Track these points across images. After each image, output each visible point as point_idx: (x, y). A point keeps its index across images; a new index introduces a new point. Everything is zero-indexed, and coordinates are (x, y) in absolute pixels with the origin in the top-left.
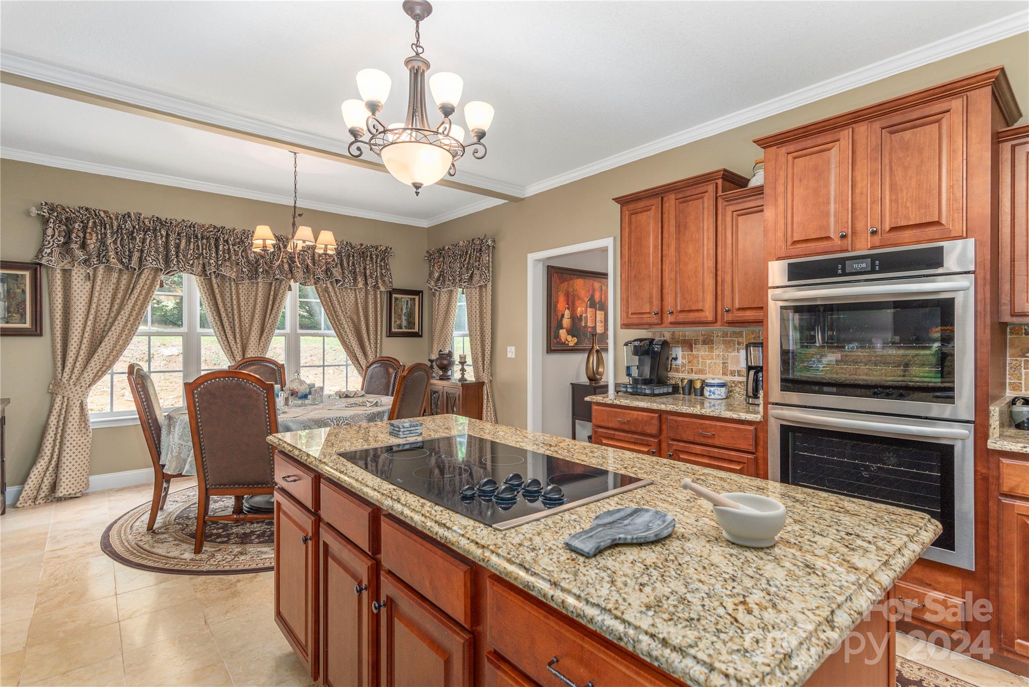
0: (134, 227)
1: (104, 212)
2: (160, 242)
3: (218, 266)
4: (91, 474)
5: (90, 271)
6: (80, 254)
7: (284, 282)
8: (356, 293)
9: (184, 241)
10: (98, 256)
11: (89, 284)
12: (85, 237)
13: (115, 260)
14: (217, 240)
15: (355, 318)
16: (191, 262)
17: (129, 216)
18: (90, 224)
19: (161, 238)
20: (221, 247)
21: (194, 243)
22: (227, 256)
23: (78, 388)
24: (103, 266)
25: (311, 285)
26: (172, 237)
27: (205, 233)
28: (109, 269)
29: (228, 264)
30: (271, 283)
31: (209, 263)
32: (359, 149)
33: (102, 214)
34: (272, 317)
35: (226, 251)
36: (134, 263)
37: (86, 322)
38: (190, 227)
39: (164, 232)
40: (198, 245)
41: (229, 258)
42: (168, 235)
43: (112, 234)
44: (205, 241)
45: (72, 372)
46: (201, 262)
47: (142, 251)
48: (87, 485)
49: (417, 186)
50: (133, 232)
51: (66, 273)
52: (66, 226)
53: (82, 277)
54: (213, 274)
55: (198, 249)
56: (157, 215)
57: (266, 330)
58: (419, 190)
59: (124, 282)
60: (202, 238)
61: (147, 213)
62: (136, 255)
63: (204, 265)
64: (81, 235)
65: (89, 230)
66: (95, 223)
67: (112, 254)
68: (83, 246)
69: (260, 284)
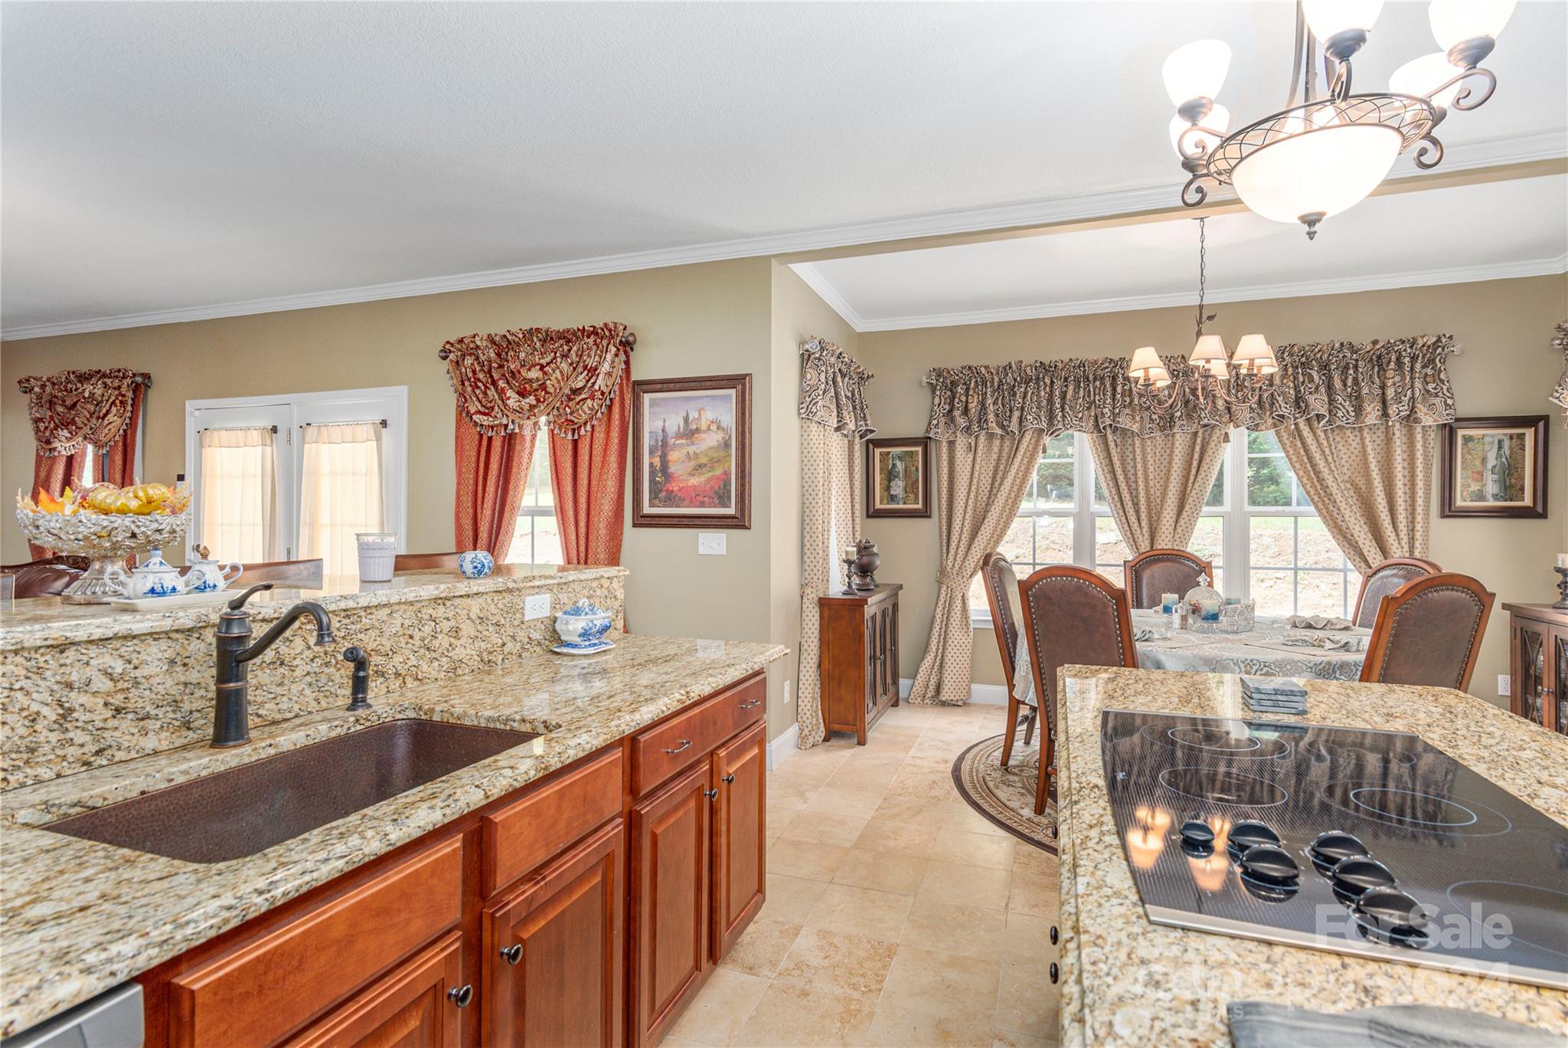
0: (1015, 380)
1: (986, 367)
2: (1043, 393)
3: (1115, 415)
4: (972, 680)
5: (972, 440)
6: (961, 422)
7: (1217, 430)
8: (1362, 435)
9: (1071, 387)
10: (979, 422)
11: (971, 456)
12: (967, 402)
13: (994, 425)
14: (1114, 379)
15: (1362, 484)
16: (1080, 415)
17: (1011, 367)
18: (972, 385)
19: (1045, 389)
20: (1119, 389)
21: (1085, 389)
22: (1128, 399)
23: (960, 578)
24: (984, 432)
25: (1267, 429)
26: (1058, 384)
27: (1099, 372)
28: (991, 436)
29: (1127, 411)
30: (1196, 434)
31: (1102, 413)
32: (1199, 190)
33: (983, 369)
34: (1196, 486)
35: (1127, 393)
36: (1014, 426)
37: (967, 500)
38: (1079, 366)
39: (1048, 381)
40: (1089, 391)
41: (1130, 403)
42: (1052, 382)
43: (994, 392)
44: (1098, 383)
45: (955, 559)
46: (1093, 414)
47: (1022, 409)
48: (969, 692)
49: (1311, 221)
50: (1014, 386)
51: (951, 443)
52: (951, 391)
53: (965, 448)
54: (1108, 429)
55: (1089, 396)
56: (1039, 360)
57: (1187, 507)
58: (1317, 227)
59: (1006, 450)
60: (1095, 380)
61: (1028, 359)
62: (1017, 414)
63: (1096, 417)
64: (963, 399)
65: (971, 393)
66: (976, 382)
67: (991, 417)
68: (966, 411)
69: (1177, 436)
